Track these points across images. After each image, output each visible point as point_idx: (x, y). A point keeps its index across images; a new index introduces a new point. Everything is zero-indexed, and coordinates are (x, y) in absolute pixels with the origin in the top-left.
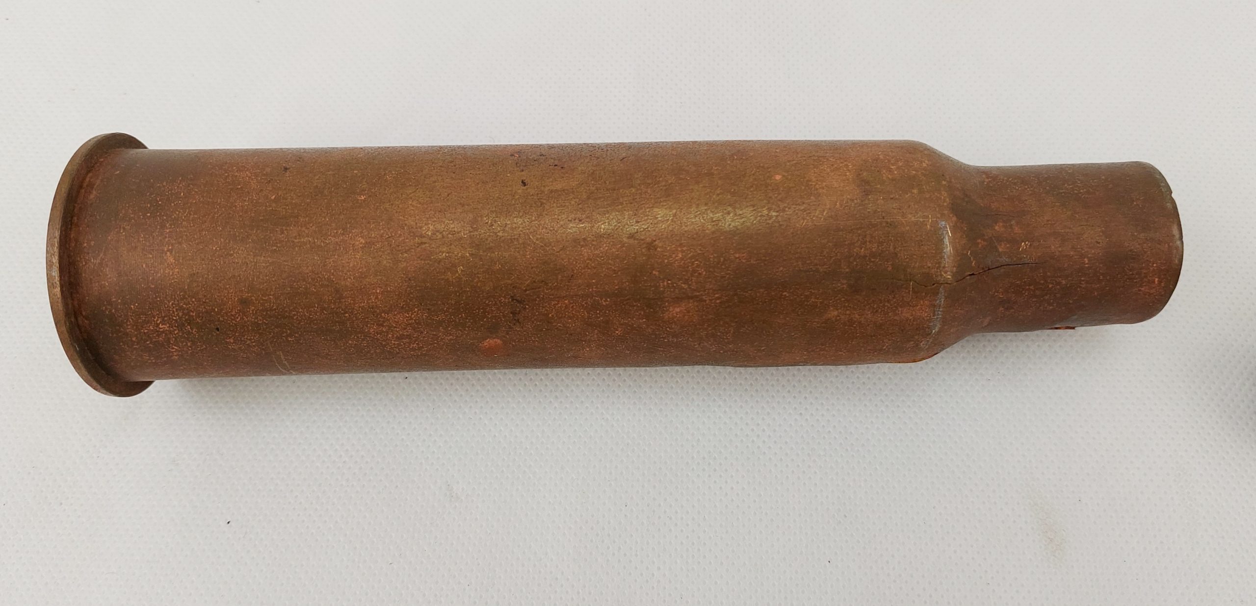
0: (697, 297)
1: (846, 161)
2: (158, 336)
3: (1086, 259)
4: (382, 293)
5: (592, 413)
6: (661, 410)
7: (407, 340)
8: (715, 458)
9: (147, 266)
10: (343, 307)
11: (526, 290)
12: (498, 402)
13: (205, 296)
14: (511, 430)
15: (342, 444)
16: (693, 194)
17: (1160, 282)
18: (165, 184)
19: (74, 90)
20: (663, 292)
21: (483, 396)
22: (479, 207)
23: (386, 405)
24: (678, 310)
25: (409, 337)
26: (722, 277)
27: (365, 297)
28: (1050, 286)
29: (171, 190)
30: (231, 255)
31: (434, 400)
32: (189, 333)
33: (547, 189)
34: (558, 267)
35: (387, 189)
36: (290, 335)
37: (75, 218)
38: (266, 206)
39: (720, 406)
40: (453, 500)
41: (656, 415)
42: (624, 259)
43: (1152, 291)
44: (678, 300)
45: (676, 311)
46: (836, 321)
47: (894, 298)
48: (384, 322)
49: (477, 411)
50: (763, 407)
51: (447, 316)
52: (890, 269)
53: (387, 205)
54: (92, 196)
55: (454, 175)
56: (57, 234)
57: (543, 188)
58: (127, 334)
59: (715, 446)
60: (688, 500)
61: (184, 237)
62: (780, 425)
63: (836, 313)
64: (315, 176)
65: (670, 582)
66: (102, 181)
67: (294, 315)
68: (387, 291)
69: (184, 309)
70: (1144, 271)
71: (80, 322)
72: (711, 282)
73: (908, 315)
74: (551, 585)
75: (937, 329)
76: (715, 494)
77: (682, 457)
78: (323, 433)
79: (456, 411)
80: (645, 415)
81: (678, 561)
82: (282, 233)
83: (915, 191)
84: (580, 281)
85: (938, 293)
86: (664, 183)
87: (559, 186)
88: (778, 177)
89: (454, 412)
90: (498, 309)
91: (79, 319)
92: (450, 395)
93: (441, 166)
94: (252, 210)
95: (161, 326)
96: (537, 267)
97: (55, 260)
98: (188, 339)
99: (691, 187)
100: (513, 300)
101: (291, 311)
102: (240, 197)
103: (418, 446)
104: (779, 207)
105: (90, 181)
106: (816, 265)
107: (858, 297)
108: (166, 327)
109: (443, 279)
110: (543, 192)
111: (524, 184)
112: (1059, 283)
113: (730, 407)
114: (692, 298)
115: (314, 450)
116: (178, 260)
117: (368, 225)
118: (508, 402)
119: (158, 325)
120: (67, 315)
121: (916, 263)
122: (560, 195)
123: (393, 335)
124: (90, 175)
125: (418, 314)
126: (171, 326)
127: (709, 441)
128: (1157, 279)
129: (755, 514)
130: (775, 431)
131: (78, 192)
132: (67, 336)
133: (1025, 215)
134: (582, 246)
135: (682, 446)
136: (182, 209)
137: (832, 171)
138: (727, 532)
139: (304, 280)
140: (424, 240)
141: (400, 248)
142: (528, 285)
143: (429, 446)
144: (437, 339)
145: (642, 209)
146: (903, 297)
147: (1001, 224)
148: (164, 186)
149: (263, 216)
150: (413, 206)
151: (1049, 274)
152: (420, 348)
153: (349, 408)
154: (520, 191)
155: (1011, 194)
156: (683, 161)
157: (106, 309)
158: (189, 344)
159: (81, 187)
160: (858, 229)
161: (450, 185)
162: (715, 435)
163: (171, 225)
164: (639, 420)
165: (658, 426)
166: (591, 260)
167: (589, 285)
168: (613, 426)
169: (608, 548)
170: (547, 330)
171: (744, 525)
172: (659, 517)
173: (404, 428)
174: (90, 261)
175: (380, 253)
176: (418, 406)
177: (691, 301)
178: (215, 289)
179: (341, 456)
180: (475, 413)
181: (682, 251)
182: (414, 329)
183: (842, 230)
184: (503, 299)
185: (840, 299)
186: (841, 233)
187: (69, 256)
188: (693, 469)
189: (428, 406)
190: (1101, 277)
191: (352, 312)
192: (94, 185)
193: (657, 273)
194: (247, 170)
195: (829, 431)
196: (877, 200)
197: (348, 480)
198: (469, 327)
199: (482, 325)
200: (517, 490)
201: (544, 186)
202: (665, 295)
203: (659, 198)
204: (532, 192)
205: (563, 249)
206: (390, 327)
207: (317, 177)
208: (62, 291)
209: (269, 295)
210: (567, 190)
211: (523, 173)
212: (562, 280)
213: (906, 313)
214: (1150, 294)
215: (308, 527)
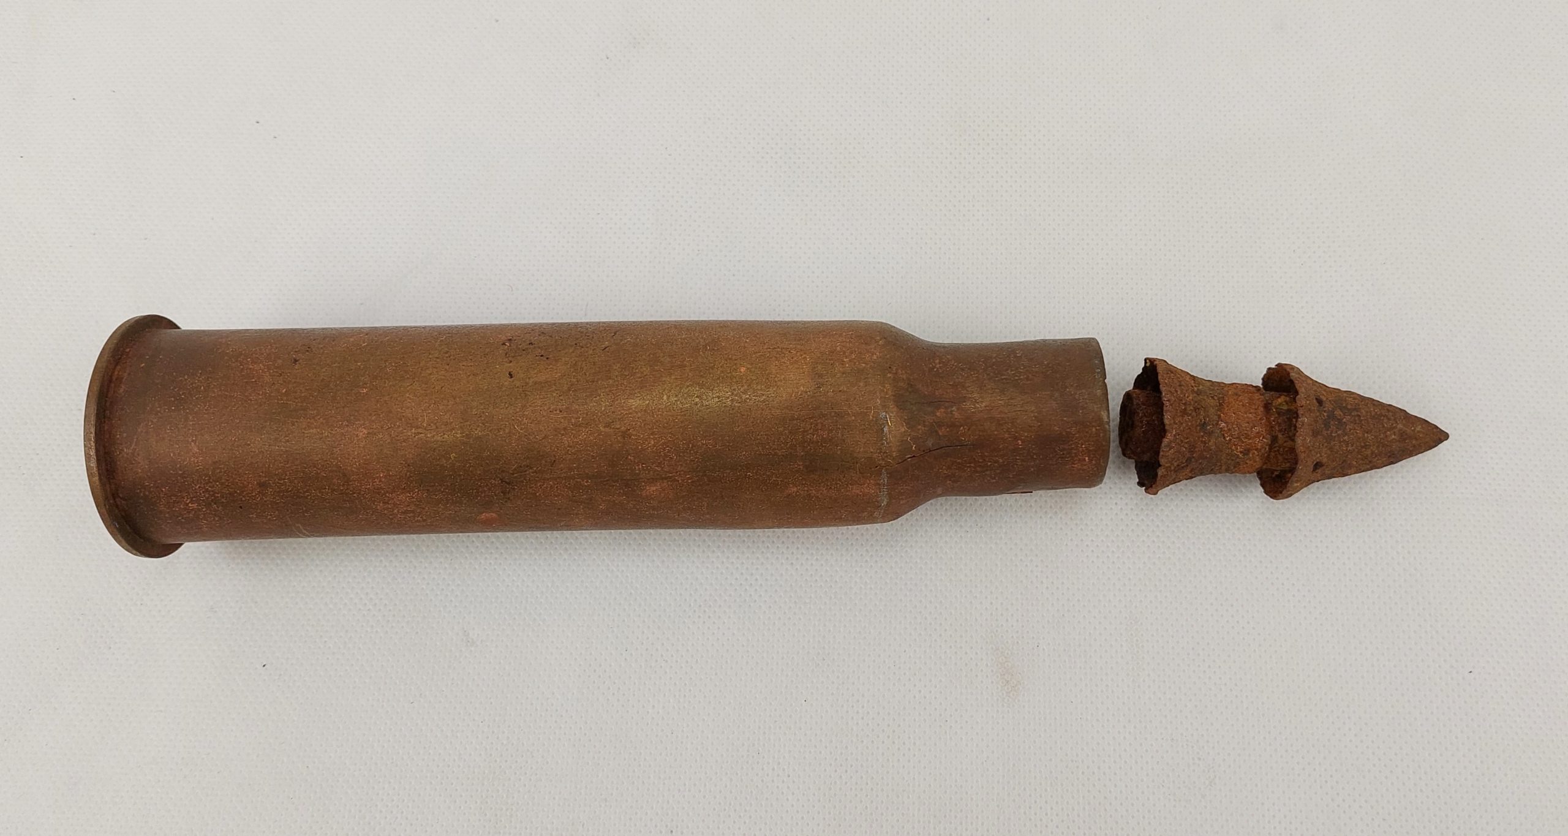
0: (670, 477)
1: (805, 353)
2: (189, 513)
3: (1020, 442)
4: (385, 477)
5: (598, 565)
6: (663, 561)
7: (412, 514)
8: (710, 606)
9: (174, 454)
10: (352, 489)
11: (513, 474)
12: (511, 553)
13: (227, 480)
14: (523, 581)
15: (367, 594)
16: (666, 386)
17: (1091, 460)
18: (186, 377)
19: (94, 234)
20: (638, 474)
21: (497, 548)
22: (469, 399)
23: (407, 556)
24: (654, 488)
25: (413, 512)
26: (692, 461)
27: (370, 481)
28: (989, 464)
29: (192, 384)
30: (249, 445)
31: (452, 552)
32: (215, 510)
33: (532, 380)
34: (541, 454)
35: (387, 382)
36: (306, 511)
37: (108, 412)
38: (278, 400)
39: (718, 557)
40: (469, 644)
41: (658, 566)
42: (601, 446)
43: (1085, 467)
44: (653, 481)
45: (652, 489)
46: (797, 496)
47: (844, 477)
48: (389, 500)
49: (491, 561)
50: (758, 558)
51: (444, 495)
52: (839, 452)
53: (386, 398)
54: (121, 390)
55: (447, 367)
56: (93, 430)
57: (528, 380)
58: (161, 512)
59: (711, 595)
60: (683, 645)
61: (206, 429)
62: (772, 575)
63: (795, 489)
64: (322, 368)
65: (663, 718)
66: (129, 374)
67: (308, 495)
68: (390, 476)
69: (209, 492)
70: (1074, 451)
71: (119, 503)
72: (681, 465)
73: (858, 491)
74: (556, 722)
75: (885, 503)
76: (708, 639)
77: (680, 605)
78: (349, 582)
79: (472, 561)
80: (648, 566)
81: (671, 701)
82: (293, 425)
83: (861, 384)
84: (562, 465)
85: (881, 474)
86: (639, 375)
87: (542, 378)
88: (743, 369)
89: (471, 563)
90: (489, 489)
91: (117, 500)
92: (467, 547)
93: (437, 358)
94: (265, 403)
95: (190, 505)
96: (522, 454)
97: (93, 453)
98: (215, 515)
99: (664, 379)
100: (502, 482)
101: (305, 492)
102: (255, 390)
103: (437, 595)
104: (741, 398)
105: (118, 374)
106: (775, 449)
107: (812, 476)
108: (195, 506)
109: (438, 465)
110: (527, 384)
111: (511, 375)
112: (996, 462)
113: (728, 557)
114: (666, 478)
115: (341, 598)
116: (202, 450)
117: (370, 417)
118: (521, 554)
119: (187, 504)
120: (106, 498)
121: (860, 448)
122: (543, 387)
123: (398, 511)
124: (118, 367)
125: (418, 494)
126: (199, 505)
127: (706, 589)
128: (1087, 458)
129: (742, 657)
130: (767, 580)
131: (109, 386)
132: (107, 516)
133: (965, 402)
134: (563, 435)
135: (681, 595)
136: (202, 402)
137: (791, 364)
138: (716, 674)
139: (315, 467)
140: (420, 430)
141: (398, 438)
142: (515, 469)
143: (447, 595)
144: (439, 513)
145: (617, 400)
146: (852, 476)
147: (943, 410)
148: (186, 380)
149: (276, 409)
150: (410, 399)
151: (986, 454)
152: (424, 520)
153: (373, 559)
154: (506, 383)
155: (957, 380)
156: (660, 351)
157: (141, 492)
158: (217, 519)
159: (110, 381)
160: (810, 418)
161: (443, 377)
162: (711, 584)
163: (193, 417)
164: (642, 571)
165: (659, 576)
166: (571, 447)
167: (571, 469)
168: (617, 576)
169: (609, 688)
170: (536, 505)
171: (732, 668)
172: (657, 661)
173: (424, 578)
174: (123, 450)
175: (381, 442)
176: (437, 557)
177: (666, 481)
178: (236, 474)
179: (366, 604)
180: (490, 563)
181: (654, 439)
182: (417, 506)
183: (797, 419)
184: (493, 482)
185: (798, 477)
186: (795, 422)
187: (104, 447)
188: (689, 617)
189: (446, 557)
190: (1035, 457)
191: (359, 493)
192: (123, 378)
193: (632, 458)
194: (260, 363)
195: (816, 580)
196: (828, 392)
197: (372, 626)
198: (465, 504)
199: (477, 503)
200: (528, 636)
201: (529, 378)
202: (642, 476)
203: (633, 389)
204: (518, 384)
205: (546, 437)
206: (395, 504)
207: (324, 370)
208: (100, 479)
209: (284, 479)
210: (550, 382)
211: (511, 364)
212: (545, 465)
213: (856, 490)
214: (1083, 470)
215: (336, 670)
